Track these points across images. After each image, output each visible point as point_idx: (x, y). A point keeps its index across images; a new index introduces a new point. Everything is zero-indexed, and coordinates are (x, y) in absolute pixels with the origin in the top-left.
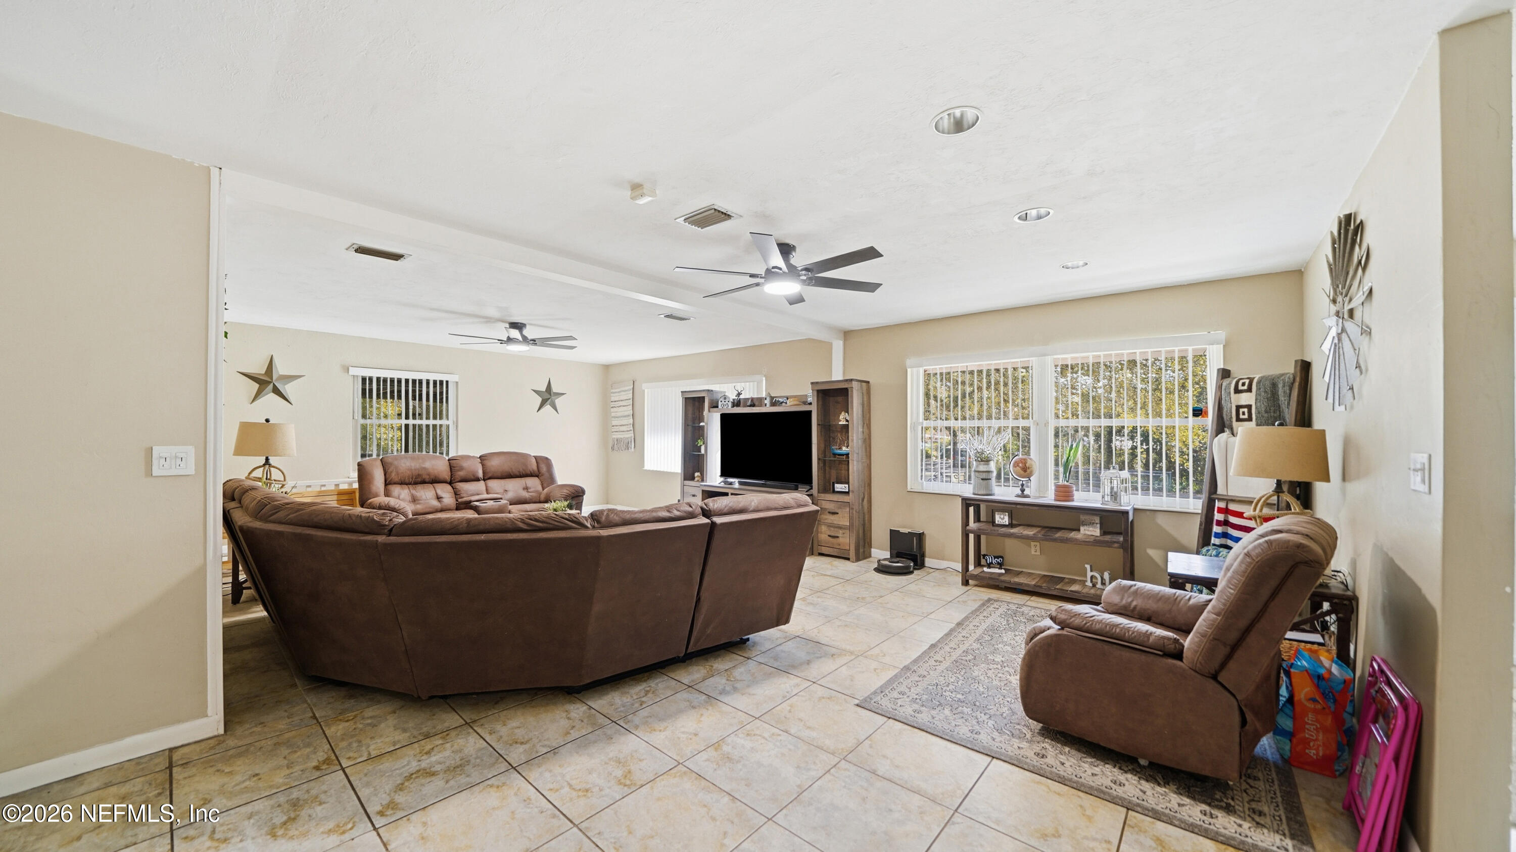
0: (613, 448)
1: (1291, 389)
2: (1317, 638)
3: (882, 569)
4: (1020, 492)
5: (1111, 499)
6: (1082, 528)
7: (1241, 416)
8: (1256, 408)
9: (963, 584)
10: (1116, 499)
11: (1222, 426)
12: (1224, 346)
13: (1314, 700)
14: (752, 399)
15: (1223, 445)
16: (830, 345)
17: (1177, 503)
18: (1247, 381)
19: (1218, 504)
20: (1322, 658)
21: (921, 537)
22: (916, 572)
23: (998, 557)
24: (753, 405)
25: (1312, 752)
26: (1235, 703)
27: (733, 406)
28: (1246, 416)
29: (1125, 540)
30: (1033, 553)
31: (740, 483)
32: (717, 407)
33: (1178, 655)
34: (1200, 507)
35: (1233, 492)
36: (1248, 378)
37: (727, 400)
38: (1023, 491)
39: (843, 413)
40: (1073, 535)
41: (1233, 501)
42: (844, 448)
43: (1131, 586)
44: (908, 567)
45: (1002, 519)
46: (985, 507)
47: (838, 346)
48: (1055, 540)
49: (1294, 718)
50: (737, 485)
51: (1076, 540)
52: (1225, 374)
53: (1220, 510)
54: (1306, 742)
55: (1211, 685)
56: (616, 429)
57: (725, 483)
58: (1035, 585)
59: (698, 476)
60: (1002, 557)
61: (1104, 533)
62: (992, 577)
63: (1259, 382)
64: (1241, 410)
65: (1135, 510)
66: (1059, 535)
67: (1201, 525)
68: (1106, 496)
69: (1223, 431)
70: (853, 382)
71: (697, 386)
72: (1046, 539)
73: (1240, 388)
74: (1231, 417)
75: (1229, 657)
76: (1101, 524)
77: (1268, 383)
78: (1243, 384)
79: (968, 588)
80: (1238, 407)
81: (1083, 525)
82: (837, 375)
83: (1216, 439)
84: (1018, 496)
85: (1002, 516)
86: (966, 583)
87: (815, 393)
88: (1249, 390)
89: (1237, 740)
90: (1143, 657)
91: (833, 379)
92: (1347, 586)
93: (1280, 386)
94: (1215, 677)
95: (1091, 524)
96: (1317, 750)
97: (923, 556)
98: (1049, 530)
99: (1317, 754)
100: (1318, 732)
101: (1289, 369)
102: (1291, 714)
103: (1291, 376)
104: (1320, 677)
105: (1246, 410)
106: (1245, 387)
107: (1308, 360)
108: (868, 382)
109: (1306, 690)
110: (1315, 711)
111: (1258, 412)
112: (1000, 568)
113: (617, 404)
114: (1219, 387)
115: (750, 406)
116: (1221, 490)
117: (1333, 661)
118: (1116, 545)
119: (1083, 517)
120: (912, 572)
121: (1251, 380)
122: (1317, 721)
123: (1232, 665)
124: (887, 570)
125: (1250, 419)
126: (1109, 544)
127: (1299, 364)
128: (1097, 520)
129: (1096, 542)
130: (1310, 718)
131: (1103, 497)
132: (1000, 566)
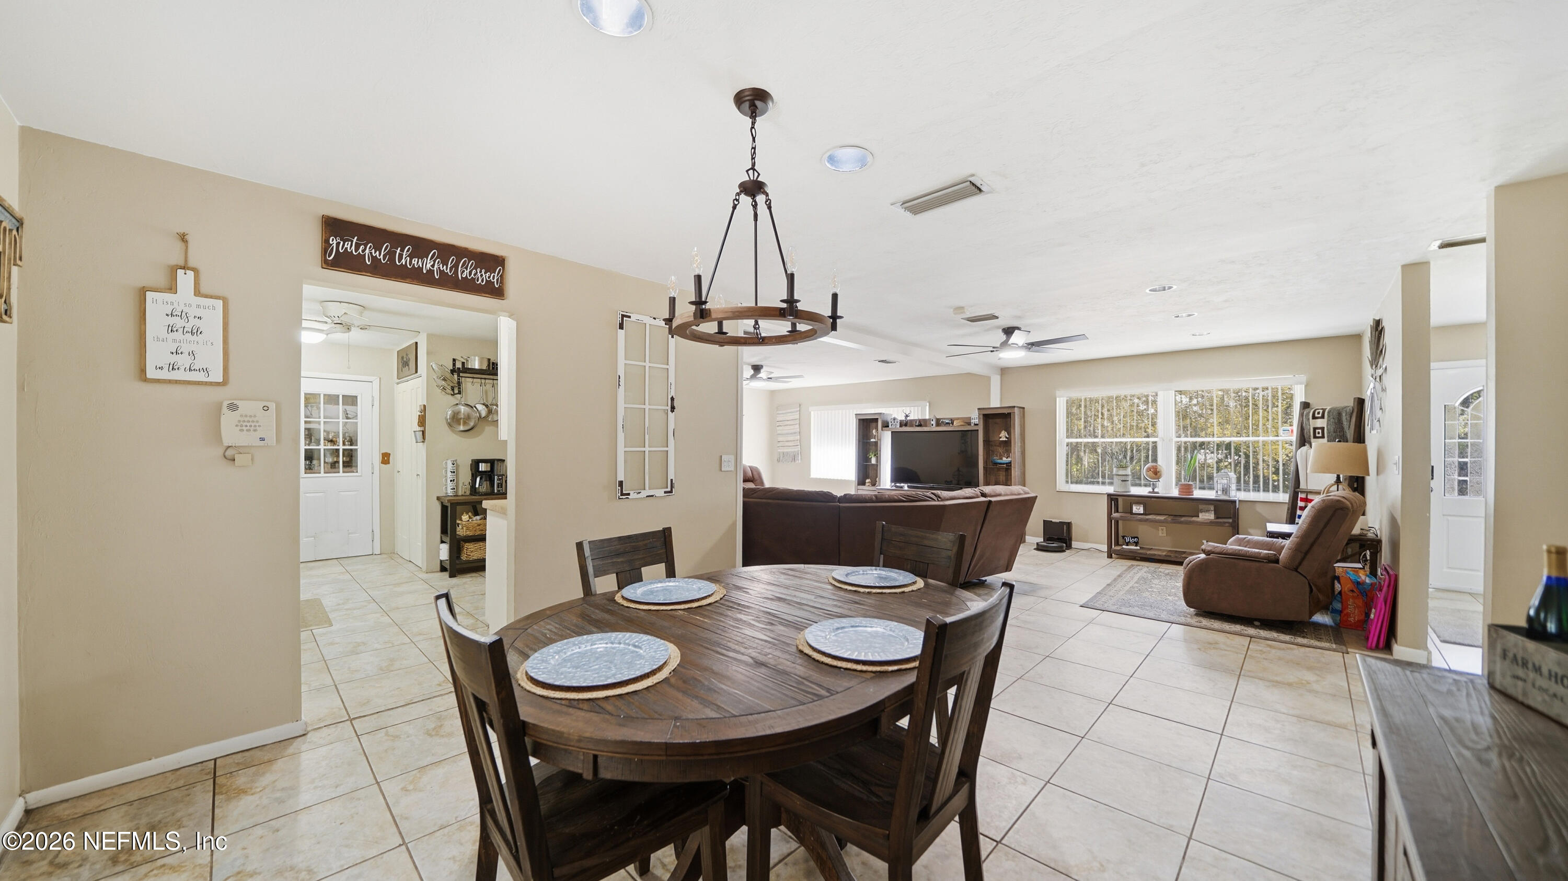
0: (778, 461)
1: (1351, 417)
2: (1360, 566)
3: (1040, 548)
4: (1152, 490)
5: (1223, 492)
6: (1200, 515)
7: (1317, 435)
8: (1327, 430)
9: (1108, 557)
10: (1226, 493)
11: (1303, 441)
12: (1306, 386)
13: (1352, 591)
14: (920, 421)
15: (1304, 454)
16: (989, 378)
17: (1271, 497)
18: (1321, 411)
19: (1300, 495)
20: (1360, 575)
21: (1069, 525)
22: (1067, 551)
23: (1134, 538)
24: (920, 425)
25: (1352, 619)
26: (1307, 582)
27: (901, 426)
28: (1320, 435)
29: (1234, 521)
30: (1160, 535)
31: (908, 487)
32: (888, 426)
33: (1277, 561)
34: (1288, 499)
35: (1311, 487)
36: (1322, 409)
37: (896, 421)
38: (1153, 489)
39: (1003, 432)
40: (1194, 519)
41: (1311, 492)
42: (1004, 459)
43: (1246, 538)
44: (1062, 547)
45: (1138, 509)
46: (1123, 501)
47: (996, 381)
48: (1181, 523)
49: (1342, 603)
50: (906, 488)
51: (1197, 522)
52: (1305, 405)
53: (1302, 500)
54: (1348, 615)
55: (1295, 573)
56: (780, 444)
57: (896, 486)
58: (1165, 555)
59: (869, 482)
60: (1137, 537)
61: (1217, 517)
62: (1131, 551)
63: (1329, 412)
64: (1317, 431)
65: (1239, 501)
66: (1183, 519)
67: (1288, 509)
68: (1219, 492)
69: (1304, 445)
70: (1016, 408)
71: (869, 410)
72: (1174, 522)
73: (1316, 415)
74: (1310, 436)
75: (1303, 559)
76: (1215, 511)
77: (1335, 413)
78: (1319, 413)
79: (1113, 560)
80: (1315, 429)
81: (1201, 512)
82: (995, 402)
83: (1299, 451)
84: (1150, 492)
85: (1138, 507)
86: (1110, 556)
87: (981, 417)
88: (1323, 417)
89: (1308, 600)
90: (1257, 564)
91: (992, 406)
92: (1377, 536)
93: (1344, 415)
94: (1296, 570)
95: (1208, 511)
96: (1354, 618)
97: (1070, 539)
98: (1176, 517)
99: (1354, 620)
100: (1355, 609)
101: (1350, 403)
102: (1340, 599)
103: (1351, 409)
104: (1358, 583)
105: (1320, 431)
106: (1320, 415)
107: (1363, 398)
108: (1024, 408)
109: (1348, 586)
110: (1353, 597)
111: (1329, 432)
112: (1136, 546)
113: (780, 423)
114: (1301, 415)
115: (918, 426)
116: (1303, 486)
117: (1367, 575)
118: (1227, 524)
119: (1201, 507)
120: (1064, 551)
121: (1324, 410)
122: (1354, 603)
123: (1305, 563)
124: (1046, 549)
125: (1323, 437)
126: (1222, 524)
127: (1357, 400)
128: (1212, 508)
129: (1211, 523)
130: (1350, 602)
131: (1217, 492)
132: (1136, 544)
